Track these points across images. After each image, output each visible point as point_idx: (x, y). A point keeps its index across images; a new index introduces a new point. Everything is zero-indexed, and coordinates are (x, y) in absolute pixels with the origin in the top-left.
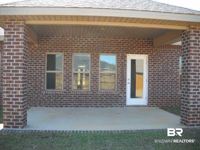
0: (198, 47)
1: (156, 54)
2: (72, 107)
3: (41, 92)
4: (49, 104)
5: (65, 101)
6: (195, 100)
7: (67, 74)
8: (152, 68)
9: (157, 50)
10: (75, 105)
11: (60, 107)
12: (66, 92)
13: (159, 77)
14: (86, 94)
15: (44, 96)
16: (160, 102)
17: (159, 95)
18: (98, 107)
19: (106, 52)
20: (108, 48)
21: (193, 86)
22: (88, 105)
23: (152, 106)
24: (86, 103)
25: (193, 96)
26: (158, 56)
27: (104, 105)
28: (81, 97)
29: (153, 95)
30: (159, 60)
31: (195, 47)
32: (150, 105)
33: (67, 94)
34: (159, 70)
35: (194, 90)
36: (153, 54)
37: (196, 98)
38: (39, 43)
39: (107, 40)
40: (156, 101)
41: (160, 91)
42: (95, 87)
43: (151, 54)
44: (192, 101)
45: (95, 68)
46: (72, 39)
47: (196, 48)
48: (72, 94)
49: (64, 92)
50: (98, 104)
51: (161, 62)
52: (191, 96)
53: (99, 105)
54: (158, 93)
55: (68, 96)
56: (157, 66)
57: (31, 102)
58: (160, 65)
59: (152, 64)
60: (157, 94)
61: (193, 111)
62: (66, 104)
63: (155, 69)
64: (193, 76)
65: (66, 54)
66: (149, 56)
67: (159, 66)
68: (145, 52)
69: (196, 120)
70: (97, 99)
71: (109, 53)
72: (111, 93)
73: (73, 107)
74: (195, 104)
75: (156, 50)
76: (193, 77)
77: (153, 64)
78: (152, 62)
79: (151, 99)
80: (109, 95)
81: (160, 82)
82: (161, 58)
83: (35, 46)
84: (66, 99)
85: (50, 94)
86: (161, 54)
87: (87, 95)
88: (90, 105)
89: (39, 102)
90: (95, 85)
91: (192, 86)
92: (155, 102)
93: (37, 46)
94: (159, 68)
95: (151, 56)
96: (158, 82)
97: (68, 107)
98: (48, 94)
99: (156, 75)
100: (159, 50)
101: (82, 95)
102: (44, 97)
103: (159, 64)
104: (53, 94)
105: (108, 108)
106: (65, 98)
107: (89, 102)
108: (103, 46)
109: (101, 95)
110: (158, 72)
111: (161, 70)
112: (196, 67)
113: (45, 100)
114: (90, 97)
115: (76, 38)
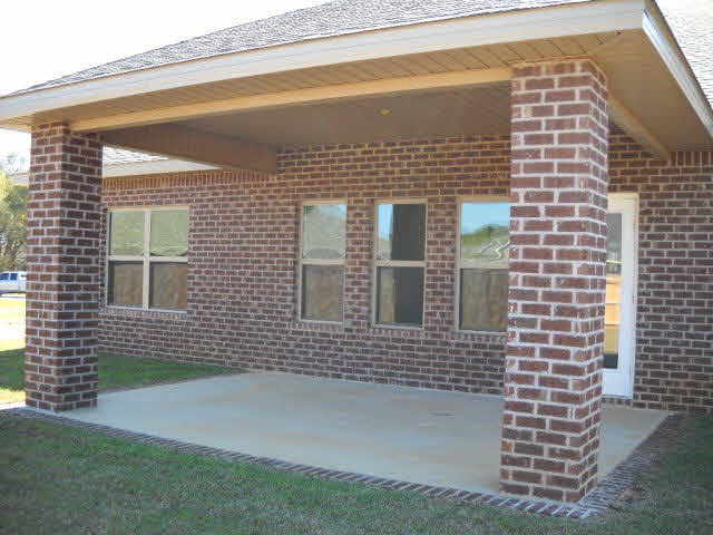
0: (547, 150)
1: (671, 187)
2: (366, 379)
3: (284, 325)
4: (303, 366)
5: (347, 357)
6: (528, 379)
7: (356, 270)
8: (651, 248)
9: (677, 171)
10: (376, 373)
11: (334, 376)
12: (351, 330)
13: (682, 286)
14: (409, 341)
15: (291, 339)
16: (684, 392)
17: (679, 360)
18: (449, 388)
19: (477, 192)
20: (484, 176)
21: (522, 322)
22: (415, 377)
23: (651, 406)
24: (408, 370)
25: (523, 365)
26: (678, 196)
27: (468, 382)
28: (396, 348)
29: (655, 358)
30: (686, 212)
31: (530, 151)
32: (640, 401)
33: (353, 337)
34: (683, 254)
35: (524, 338)
36: (657, 188)
37: (537, 375)
38: (281, 172)
39: (481, 147)
40: (668, 383)
41: (687, 344)
42: (438, 317)
43: (648, 188)
44: (516, 386)
45: (439, 250)
46: (371, 152)
47: (536, 154)
48: (368, 338)
49: (347, 330)
50: (447, 377)
51: (693, 220)
52: (512, 362)
53: (450, 380)
54: (678, 351)
55: (357, 344)
56: (675, 237)
57: (258, 355)
58: (687, 234)
59: (652, 229)
60: (672, 356)
61: (520, 429)
62: (350, 371)
63: (665, 251)
64: (521, 275)
65: (352, 204)
66: (641, 197)
67: (683, 237)
68: (620, 181)
69: (531, 470)
70: (446, 358)
71: (486, 192)
72: (490, 342)
73: (371, 379)
74: (530, 401)
75: (669, 171)
76: (520, 280)
77: (658, 228)
78: (650, 220)
79: (645, 374)
80: (484, 346)
81: (685, 306)
82: (691, 204)
83: (270, 182)
84: (349, 354)
85: (307, 333)
86: (694, 187)
87: (413, 342)
88: (422, 377)
89: (279, 357)
90: (438, 308)
91: (513, 319)
92: (663, 391)
93: (276, 181)
94: (685, 245)
95: (649, 196)
96: (679, 308)
97: (357, 379)
98: (301, 333)
99: (668, 278)
100: (685, 171)
101: (398, 340)
102: (291, 343)
103: (684, 229)
104: (314, 334)
105: (480, 395)
106: (348, 351)
107: (418, 370)
108: (466, 170)
109: (458, 345)
110: (677, 262)
111: (692, 254)
112: (535, 240)
113: (291, 352)
114: (423, 349)
115: (382, 148)
